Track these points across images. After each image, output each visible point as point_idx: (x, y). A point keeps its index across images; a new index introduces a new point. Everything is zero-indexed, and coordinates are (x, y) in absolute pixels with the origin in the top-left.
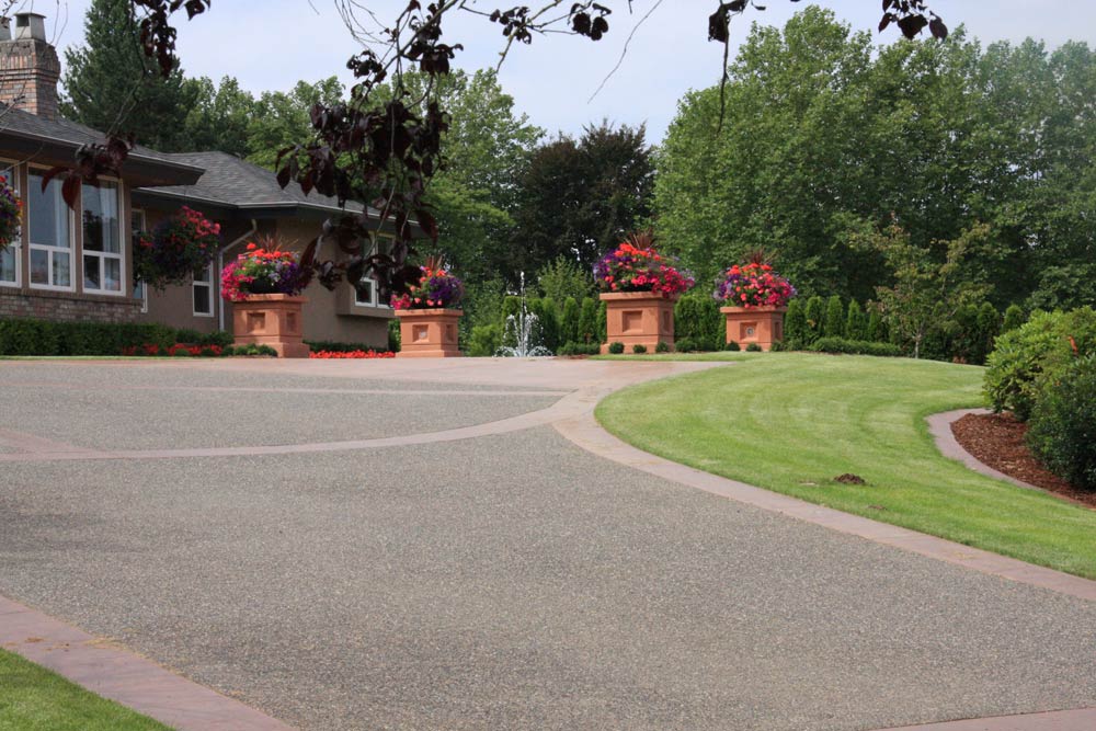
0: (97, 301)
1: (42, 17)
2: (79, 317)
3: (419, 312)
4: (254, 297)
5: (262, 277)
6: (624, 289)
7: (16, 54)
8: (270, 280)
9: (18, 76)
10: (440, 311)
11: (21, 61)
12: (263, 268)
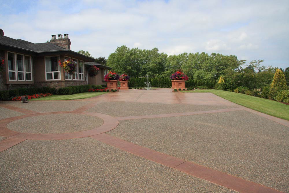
0: (82, 82)
1: (68, 35)
2: (79, 85)
3: (124, 81)
4: (111, 81)
5: (113, 77)
6: (179, 79)
7: (64, 40)
8: (114, 78)
9: (64, 44)
10: (127, 81)
11: (65, 42)
12: (113, 76)
